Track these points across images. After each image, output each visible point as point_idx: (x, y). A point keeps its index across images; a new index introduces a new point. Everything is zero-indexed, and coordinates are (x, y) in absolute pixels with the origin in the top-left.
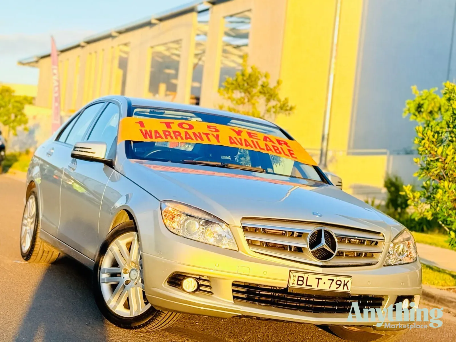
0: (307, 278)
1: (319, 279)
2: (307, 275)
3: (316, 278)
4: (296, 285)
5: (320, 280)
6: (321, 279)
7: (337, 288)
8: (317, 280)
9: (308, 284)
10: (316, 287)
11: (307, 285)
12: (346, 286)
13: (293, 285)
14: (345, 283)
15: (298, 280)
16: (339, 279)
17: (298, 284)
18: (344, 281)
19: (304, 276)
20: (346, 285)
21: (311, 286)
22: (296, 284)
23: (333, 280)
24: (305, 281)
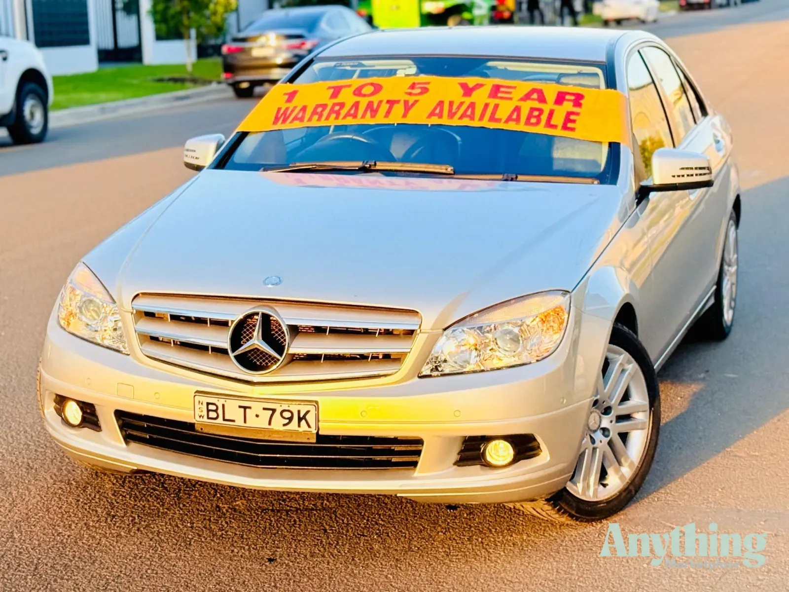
0: (223, 405)
1: (245, 408)
2: (222, 401)
3: (240, 407)
4: (205, 419)
5: (248, 410)
6: (250, 408)
7: (284, 425)
8: (242, 410)
9: (226, 418)
10: (242, 424)
11: (224, 420)
12: (303, 422)
13: (201, 419)
14: (301, 416)
15: (208, 411)
16: (287, 408)
17: (208, 418)
18: (299, 412)
19: (217, 403)
20: (304, 417)
21: (233, 421)
22: (206, 417)
23: (274, 411)
24: (220, 411)
